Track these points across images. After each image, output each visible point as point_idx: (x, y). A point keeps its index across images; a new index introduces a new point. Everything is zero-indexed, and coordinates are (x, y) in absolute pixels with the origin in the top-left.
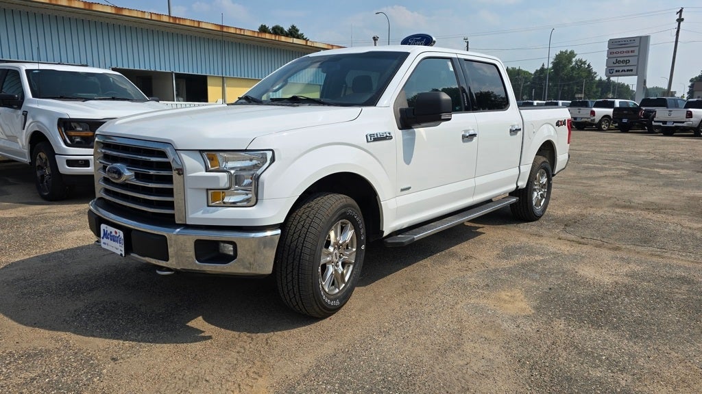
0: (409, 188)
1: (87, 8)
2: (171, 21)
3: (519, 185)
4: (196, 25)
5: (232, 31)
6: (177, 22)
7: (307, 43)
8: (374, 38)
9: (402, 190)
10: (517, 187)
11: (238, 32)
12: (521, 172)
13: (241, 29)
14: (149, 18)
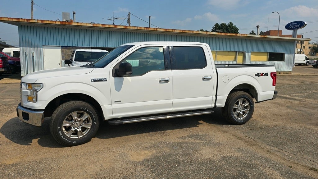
0: (121, 101)
1: (115, 27)
2: (145, 29)
3: (217, 105)
4: (155, 30)
5: (171, 31)
6: (148, 29)
7: (207, 33)
8: (257, 26)
9: (115, 102)
10: (215, 106)
11: (173, 31)
12: (217, 98)
13: (175, 30)
14: (137, 29)
